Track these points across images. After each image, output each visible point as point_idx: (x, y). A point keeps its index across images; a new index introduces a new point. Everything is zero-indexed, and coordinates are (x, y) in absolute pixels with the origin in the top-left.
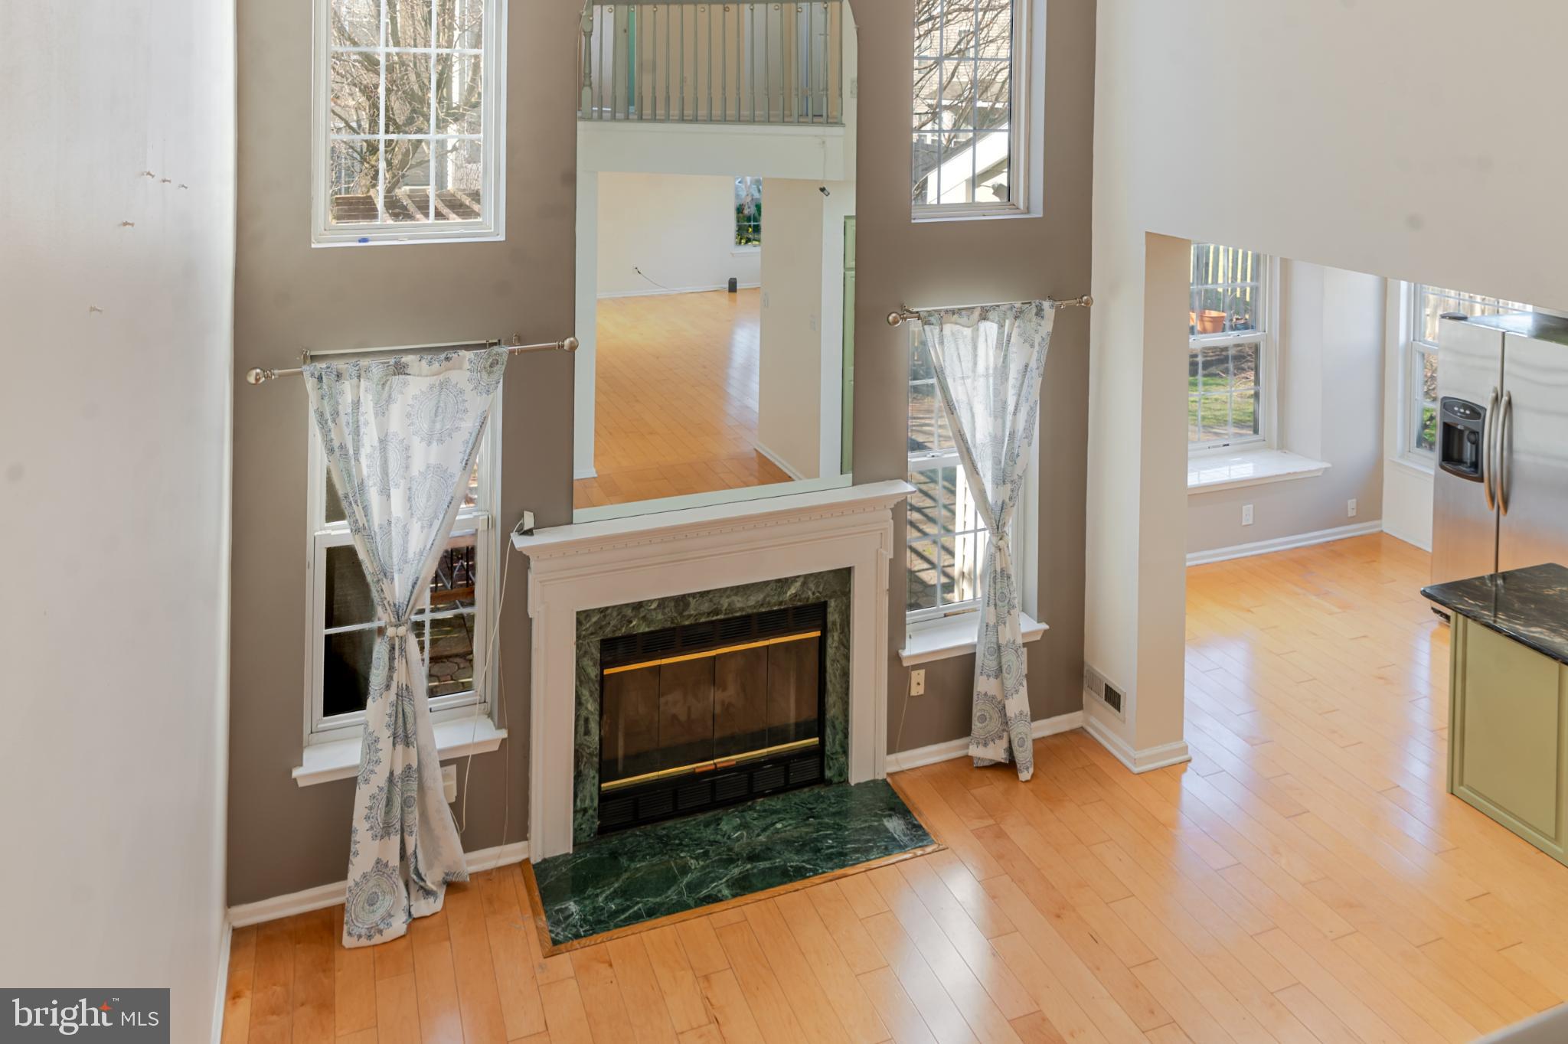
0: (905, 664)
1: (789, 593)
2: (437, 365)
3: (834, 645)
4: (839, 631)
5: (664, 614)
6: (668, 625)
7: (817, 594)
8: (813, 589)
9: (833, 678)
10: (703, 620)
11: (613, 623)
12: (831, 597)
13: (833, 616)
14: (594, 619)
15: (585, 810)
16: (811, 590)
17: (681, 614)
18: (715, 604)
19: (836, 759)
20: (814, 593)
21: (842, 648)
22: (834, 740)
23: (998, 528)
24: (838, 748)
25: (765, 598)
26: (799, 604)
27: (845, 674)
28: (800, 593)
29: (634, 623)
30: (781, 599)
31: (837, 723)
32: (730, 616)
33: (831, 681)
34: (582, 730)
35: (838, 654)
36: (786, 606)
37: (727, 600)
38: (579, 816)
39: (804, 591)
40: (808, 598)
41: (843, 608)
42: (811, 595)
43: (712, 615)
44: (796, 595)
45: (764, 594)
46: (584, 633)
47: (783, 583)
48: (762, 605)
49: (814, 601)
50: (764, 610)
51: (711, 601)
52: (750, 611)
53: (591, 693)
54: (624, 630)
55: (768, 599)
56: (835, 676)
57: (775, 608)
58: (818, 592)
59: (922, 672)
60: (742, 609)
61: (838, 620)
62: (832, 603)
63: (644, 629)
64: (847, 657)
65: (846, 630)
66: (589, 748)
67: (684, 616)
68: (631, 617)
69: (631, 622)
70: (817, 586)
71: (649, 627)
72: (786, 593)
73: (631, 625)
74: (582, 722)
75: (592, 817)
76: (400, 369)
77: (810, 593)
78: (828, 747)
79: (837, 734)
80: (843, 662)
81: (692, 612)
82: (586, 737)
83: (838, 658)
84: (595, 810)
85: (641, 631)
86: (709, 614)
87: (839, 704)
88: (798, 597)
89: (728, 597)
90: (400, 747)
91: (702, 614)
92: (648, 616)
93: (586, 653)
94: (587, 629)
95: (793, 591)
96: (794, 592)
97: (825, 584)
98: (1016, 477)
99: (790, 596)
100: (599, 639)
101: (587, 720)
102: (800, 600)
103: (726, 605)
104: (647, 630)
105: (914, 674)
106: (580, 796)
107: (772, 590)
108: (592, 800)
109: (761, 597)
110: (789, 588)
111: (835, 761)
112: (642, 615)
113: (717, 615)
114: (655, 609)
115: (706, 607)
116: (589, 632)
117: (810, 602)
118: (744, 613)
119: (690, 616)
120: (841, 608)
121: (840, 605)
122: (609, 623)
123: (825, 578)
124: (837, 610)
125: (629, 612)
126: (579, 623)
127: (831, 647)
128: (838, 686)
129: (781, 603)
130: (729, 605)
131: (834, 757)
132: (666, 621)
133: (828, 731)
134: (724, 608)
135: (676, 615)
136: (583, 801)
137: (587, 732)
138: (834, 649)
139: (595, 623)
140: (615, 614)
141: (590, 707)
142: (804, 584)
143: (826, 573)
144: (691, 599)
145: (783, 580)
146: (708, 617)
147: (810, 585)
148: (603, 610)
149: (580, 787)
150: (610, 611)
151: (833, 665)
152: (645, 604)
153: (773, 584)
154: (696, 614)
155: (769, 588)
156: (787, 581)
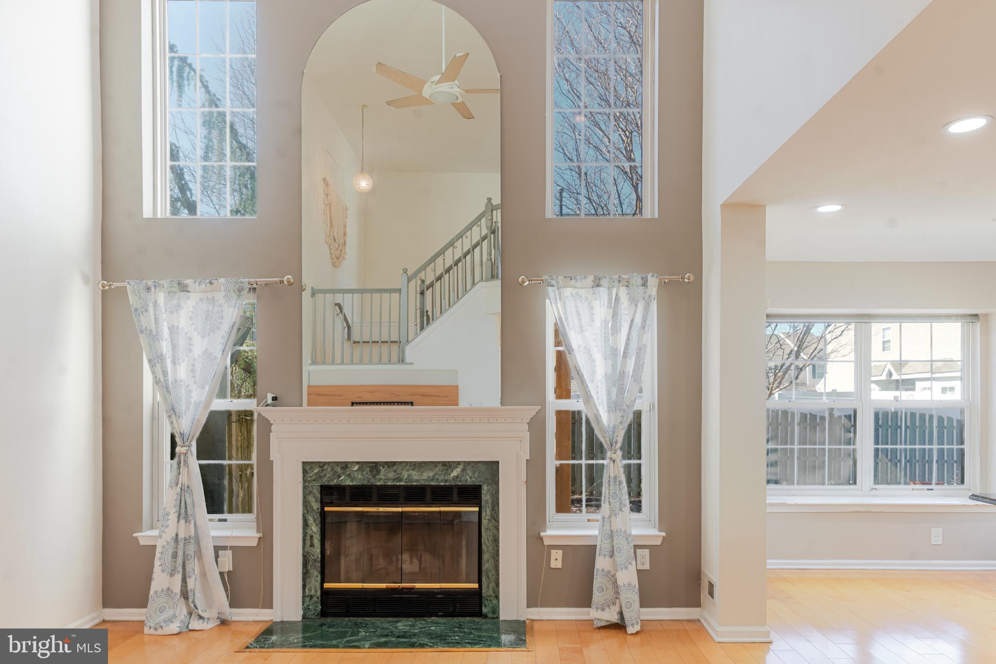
0: (547, 542)
1: (452, 475)
2: (204, 285)
3: (487, 518)
4: (491, 508)
5: (362, 475)
6: (366, 483)
7: (474, 479)
8: (470, 474)
9: (487, 543)
10: (390, 483)
11: (328, 475)
12: (484, 483)
13: (486, 497)
14: (316, 471)
15: (311, 597)
16: (468, 475)
17: (374, 477)
18: (398, 474)
19: (490, 600)
20: (471, 478)
21: (493, 521)
22: (488, 586)
23: (611, 445)
24: (491, 592)
25: (434, 476)
26: (460, 484)
27: (496, 540)
28: (461, 476)
29: (342, 478)
30: (446, 478)
31: (490, 574)
32: (409, 484)
33: (485, 544)
34: (308, 543)
35: (490, 525)
36: (450, 484)
37: (407, 473)
38: (307, 599)
39: (463, 475)
40: (467, 481)
41: (494, 492)
42: (469, 479)
43: (396, 481)
44: (457, 477)
45: (434, 473)
46: (309, 479)
47: (448, 466)
48: (432, 480)
49: (471, 483)
50: (434, 484)
51: (395, 471)
52: (424, 483)
53: (315, 520)
54: (335, 481)
55: (436, 477)
56: (488, 540)
57: (442, 484)
58: (474, 477)
59: (560, 552)
60: (417, 481)
61: (490, 501)
62: (485, 488)
63: (348, 483)
64: (497, 528)
65: (496, 508)
66: (313, 556)
67: (376, 479)
68: (340, 474)
69: (340, 477)
70: (474, 474)
71: (352, 483)
72: (450, 474)
73: (341, 479)
74: (308, 538)
75: (316, 602)
76: (183, 288)
77: (468, 477)
78: (484, 591)
79: (491, 582)
80: (494, 531)
81: (382, 477)
82: (312, 548)
83: (491, 528)
84: (318, 598)
85: (347, 484)
86: (394, 480)
87: (492, 561)
88: (459, 479)
89: (407, 470)
91: (390, 479)
92: (352, 475)
93: (310, 492)
94: (311, 477)
95: (455, 473)
96: (455, 475)
97: (480, 472)
98: (625, 407)
99: (453, 477)
100: (319, 484)
101: (312, 537)
102: (460, 481)
103: (406, 476)
104: (351, 484)
105: (553, 552)
106: (307, 586)
107: (439, 470)
108: (316, 591)
109: (431, 474)
110: (452, 472)
111: (489, 601)
112: (347, 473)
113: (400, 482)
114: (356, 471)
115: (391, 475)
116: (312, 479)
117: (468, 483)
118: (419, 484)
119: (380, 479)
120: (492, 492)
121: (491, 489)
122: (326, 475)
123: (479, 469)
124: (489, 493)
125: (339, 470)
126: (305, 472)
127: (485, 519)
128: (491, 548)
129: (446, 481)
130: (408, 476)
131: (488, 599)
132: (364, 480)
133: (484, 579)
134: (405, 478)
135: (371, 477)
136: (310, 590)
137: (312, 545)
138: (487, 521)
139: (316, 473)
140: (329, 469)
141: (313, 529)
142: (463, 470)
143: (480, 464)
144: (381, 468)
145: (447, 464)
146: (393, 482)
147: (468, 472)
148: (322, 465)
149: (308, 581)
150: (326, 467)
151: (486, 532)
152: (349, 465)
153: (440, 467)
154: (385, 478)
155: (437, 469)
156: (450, 466)
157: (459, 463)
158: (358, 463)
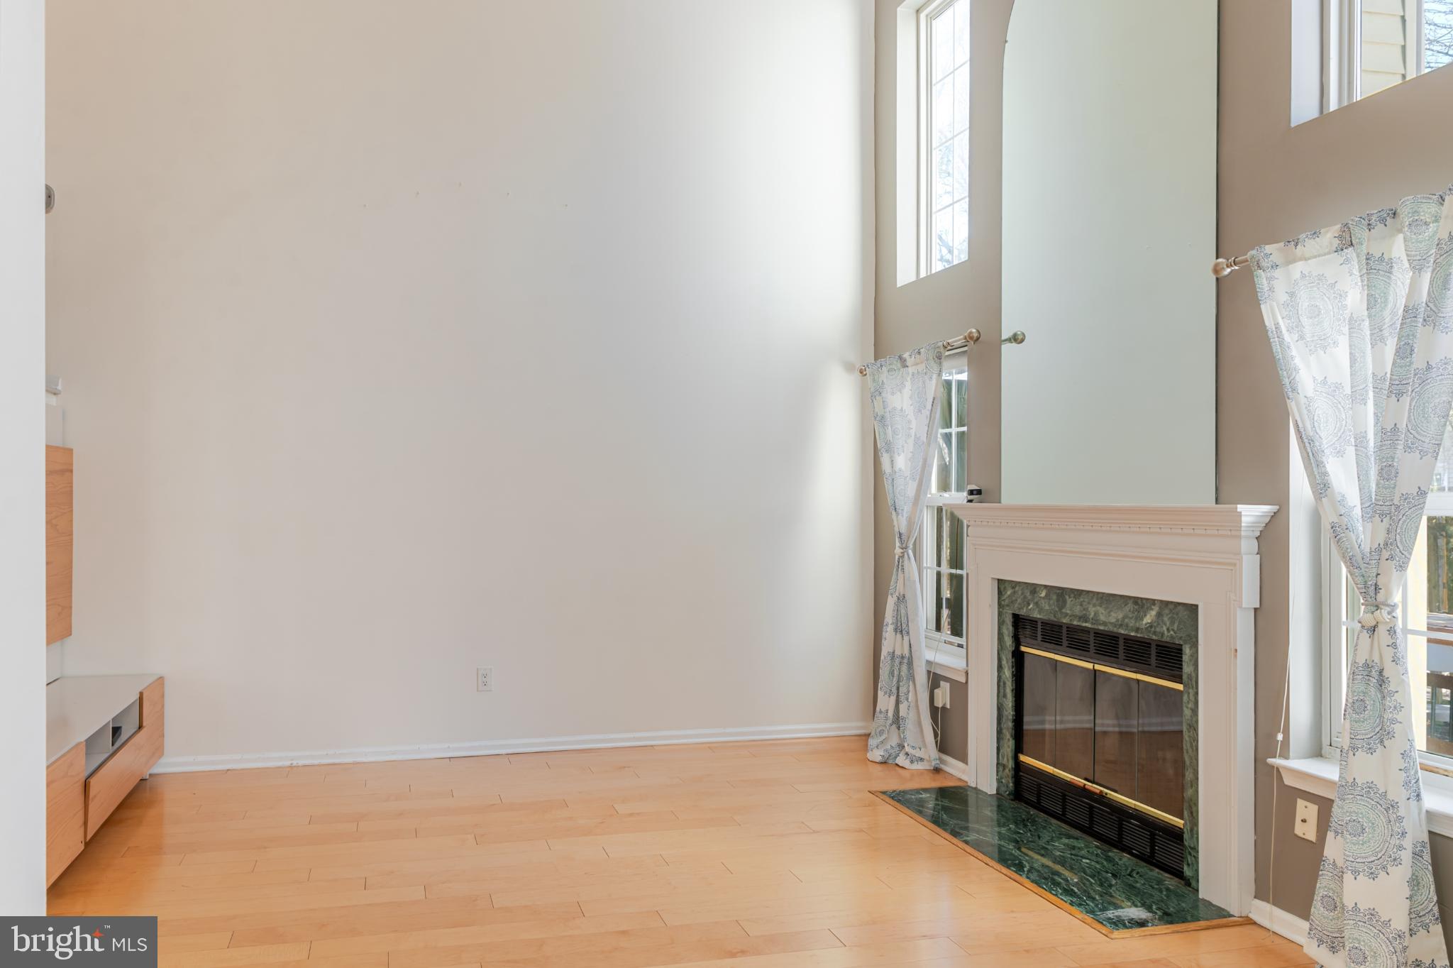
0: (1287, 781)
1: (1144, 622)
3: (1190, 706)
5: (1050, 605)
6: (1052, 618)
7: (1172, 633)
8: (1168, 625)
10: (1076, 623)
11: (1019, 601)
12: (1185, 642)
13: (1186, 668)
14: (1008, 592)
15: (1004, 767)
16: (1166, 625)
17: (1060, 610)
18: (1084, 609)
20: (1168, 630)
25: (1124, 618)
26: (1156, 638)
28: (1155, 624)
29: (1031, 606)
30: (1137, 625)
33: (1187, 752)
34: (1002, 694)
36: (1141, 635)
37: (1094, 609)
39: (1159, 624)
40: (1163, 634)
42: (1166, 632)
43: (1082, 620)
44: (1151, 626)
45: (1123, 614)
46: (1003, 603)
47: (1141, 604)
48: (1121, 625)
49: (1168, 640)
50: (1123, 632)
52: (1112, 628)
53: (1009, 662)
54: (1025, 611)
55: (1126, 620)
57: (1132, 634)
58: (1173, 630)
60: (1105, 624)
62: (1185, 651)
63: (1037, 615)
66: (1006, 710)
67: (1063, 614)
68: (1029, 600)
69: (1030, 604)
70: (1172, 623)
71: (1040, 614)
72: (1142, 619)
73: (1030, 608)
74: (1002, 684)
75: (1009, 776)
77: (1165, 628)
78: (1185, 836)
81: (1068, 612)
82: (1005, 699)
84: (1011, 773)
85: (1036, 617)
86: (1080, 619)
88: (1153, 629)
89: (1094, 605)
90: (899, 636)
91: (1075, 616)
92: (1039, 604)
93: (1002, 620)
94: (1005, 601)
95: (1147, 619)
96: (1149, 621)
97: (1179, 624)
99: (1146, 624)
100: (1011, 612)
101: (1004, 683)
102: (1155, 633)
103: (1092, 614)
104: (1039, 617)
105: (1299, 804)
106: (1001, 751)
107: (1130, 611)
108: (1010, 762)
109: (1120, 616)
110: (1144, 616)
112: (1036, 600)
113: (1086, 622)
114: (1044, 598)
115: (1077, 610)
116: (1006, 604)
117: (1164, 638)
118: (1107, 628)
119: (1067, 616)
120: (1196, 660)
121: (1191, 655)
122: (1017, 600)
123: (1180, 615)
124: (1189, 661)
125: (1028, 594)
126: (1000, 593)
127: (1187, 708)
129: (1137, 630)
130: (1095, 614)
132: (1051, 613)
133: (1186, 814)
134: (1091, 616)
135: (1057, 609)
136: (1003, 758)
137: (1005, 696)
138: (1190, 711)
139: (1010, 597)
140: (1020, 592)
141: (1006, 673)
142: (1159, 615)
143: (1180, 608)
144: (1067, 597)
145: (1139, 602)
146: (1079, 621)
147: (1166, 619)
148: (1014, 584)
149: (1001, 743)
150: (1017, 589)
151: (1189, 732)
152: (1038, 589)
153: (1130, 605)
154: (1070, 615)
155: (1127, 608)
156: (1142, 606)
157: (1153, 602)
158: (1046, 587)
